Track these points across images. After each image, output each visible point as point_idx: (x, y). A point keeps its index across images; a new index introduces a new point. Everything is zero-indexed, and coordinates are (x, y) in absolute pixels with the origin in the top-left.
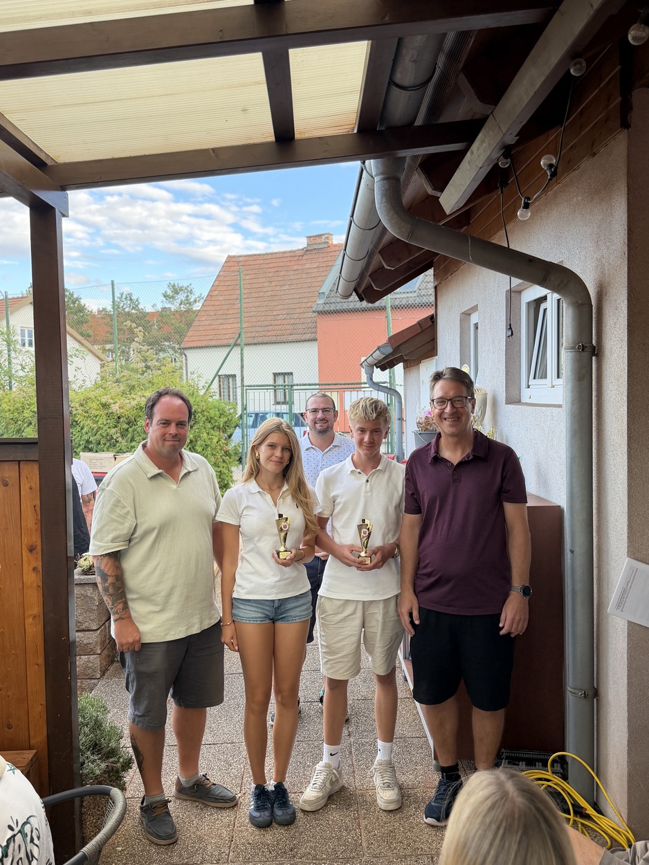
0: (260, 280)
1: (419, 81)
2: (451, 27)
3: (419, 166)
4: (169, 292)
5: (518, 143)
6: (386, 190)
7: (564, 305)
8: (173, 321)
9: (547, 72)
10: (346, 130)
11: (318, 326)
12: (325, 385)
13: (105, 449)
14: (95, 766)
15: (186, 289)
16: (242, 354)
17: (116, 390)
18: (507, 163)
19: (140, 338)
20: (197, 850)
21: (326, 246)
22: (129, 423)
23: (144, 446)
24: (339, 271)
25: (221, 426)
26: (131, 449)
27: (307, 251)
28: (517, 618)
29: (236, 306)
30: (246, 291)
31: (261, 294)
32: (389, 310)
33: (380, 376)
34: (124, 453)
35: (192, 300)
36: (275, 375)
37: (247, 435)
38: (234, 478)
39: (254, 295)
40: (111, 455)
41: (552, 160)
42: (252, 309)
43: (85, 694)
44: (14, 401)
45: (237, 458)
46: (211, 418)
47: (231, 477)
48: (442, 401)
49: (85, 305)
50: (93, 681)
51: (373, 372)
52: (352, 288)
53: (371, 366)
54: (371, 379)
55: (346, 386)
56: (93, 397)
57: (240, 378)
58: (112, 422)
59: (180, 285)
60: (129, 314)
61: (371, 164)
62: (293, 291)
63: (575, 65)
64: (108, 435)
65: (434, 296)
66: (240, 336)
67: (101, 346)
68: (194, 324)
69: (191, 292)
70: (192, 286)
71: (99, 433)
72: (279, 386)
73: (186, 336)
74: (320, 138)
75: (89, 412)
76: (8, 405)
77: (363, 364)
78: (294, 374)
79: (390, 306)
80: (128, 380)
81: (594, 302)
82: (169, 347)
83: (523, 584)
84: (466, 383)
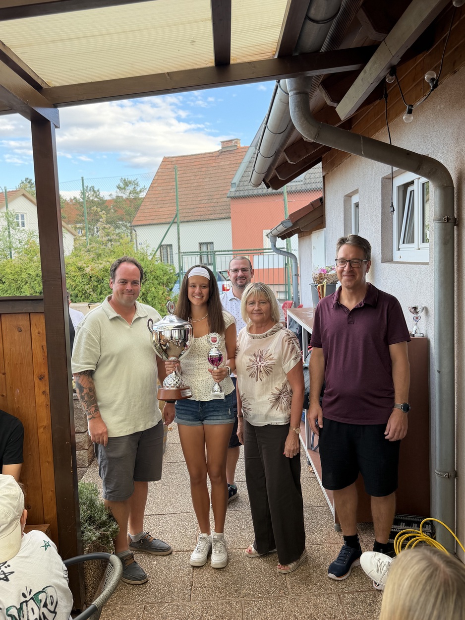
0: (188, 175)
1: (328, 16)
3: (321, 83)
4: (122, 185)
5: (400, 63)
6: (298, 101)
8: (124, 206)
10: (268, 57)
11: (231, 207)
12: (237, 251)
13: (81, 301)
14: (91, 534)
15: (134, 182)
16: (178, 230)
17: (87, 257)
18: (392, 79)
19: (103, 219)
20: (167, 592)
21: (236, 148)
22: (98, 281)
23: (109, 299)
25: (165, 282)
26: (100, 300)
27: (221, 152)
28: (399, 428)
29: (171, 194)
30: (180, 183)
31: (189, 185)
32: (286, 194)
33: (281, 243)
34: (95, 303)
35: (138, 190)
36: (201, 244)
39: (184, 186)
40: (86, 304)
41: (433, 75)
42: (184, 196)
44: (15, 266)
46: (157, 276)
48: (343, 261)
50: (83, 469)
51: (276, 241)
52: (262, 179)
53: (275, 237)
54: (275, 246)
55: (255, 252)
56: (71, 263)
57: (177, 247)
58: (86, 281)
59: (130, 179)
60: (92, 201)
62: (212, 183)
64: (83, 290)
65: (322, 183)
66: (176, 216)
67: (73, 225)
68: (140, 208)
69: (137, 184)
70: (137, 181)
71: (77, 288)
72: (203, 252)
73: (134, 217)
74: (249, 63)
75: (69, 273)
76: (10, 270)
77: (269, 235)
78: (214, 243)
79: (286, 191)
80: (95, 250)
81: (455, 185)
82: (123, 225)
83: (403, 402)
84: (364, 248)
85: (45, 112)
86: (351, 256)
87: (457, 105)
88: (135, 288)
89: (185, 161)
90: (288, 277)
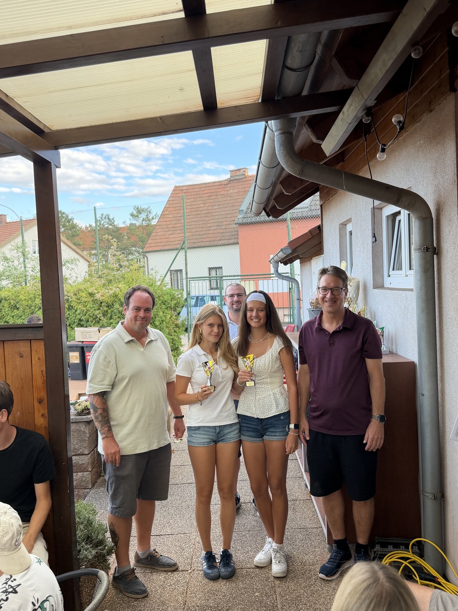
0: (198, 203)
1: (304, 65)
2: (326, 27)
3: (306, 123)
4: (135, 213)
5: (376, 105)
6: (283, 141)
7: (413, 219)
8: (138, 233)
9: (395, 57)
10: (253, 100)
11: (239, 234)
12: (245, 276)
13: (92, 325)
14: (87, 552)
15: (146, 210)
16: (186, 256)
17: (99, 283)
18: (369, 120)
19: (114, 246)
21: (243, 177)
22: (109, 306)
23: (122, 323)
24: (252, 197)
25: (173, 307)
27: (230, 181)
29: (181, 222)
30: (188, 207)
31: (199, 212)
32: (289, 221)
33: (283, 269)
34: (106, 327)
35: (151, 218)
36: (210, 269)
37: (190, 312)
38: (183, 343)
39: (194, 213)
40: (96, 329)
41: (400, 118)
42: (193, 223)
43: (80, 502)
44: (28, 293)
45: (184, 329)
46: (165, 301)
47: (180, 342)
48: (325, 289)
49: (76, 224)
50: (86, 490)
51: (278, 266)
52: (262, 208)
53: (277, 262)
54: (277, 271)
55: (260, 276)
56: (83, 288)
57: (185, 273)
58: (96, 306)
59: (143, 207)
60: (107, 229)
61: (272, 123)
62: (220, 210)
63: (415, 50)
64: (94, 315)
65: (320, 212)
66: (184, 242)
67: (88, 252)
68: (152, 235)
69: (150, 212)
70: (150, 208)
71: (88, 313)
72: (212, 277)
73: (147, 243)
74: (235, 107)
75: (81, 299)
76: (24, 296)
77: (272, 261)
78: (223, 268)
79: (289, 219)
80: (107, 276)
81: (434, 216)
82: (136, 251)
83: (380, 414)
85: (46, 154)
86: (332, 285)
89: (195, 190)
90: (293, 301)
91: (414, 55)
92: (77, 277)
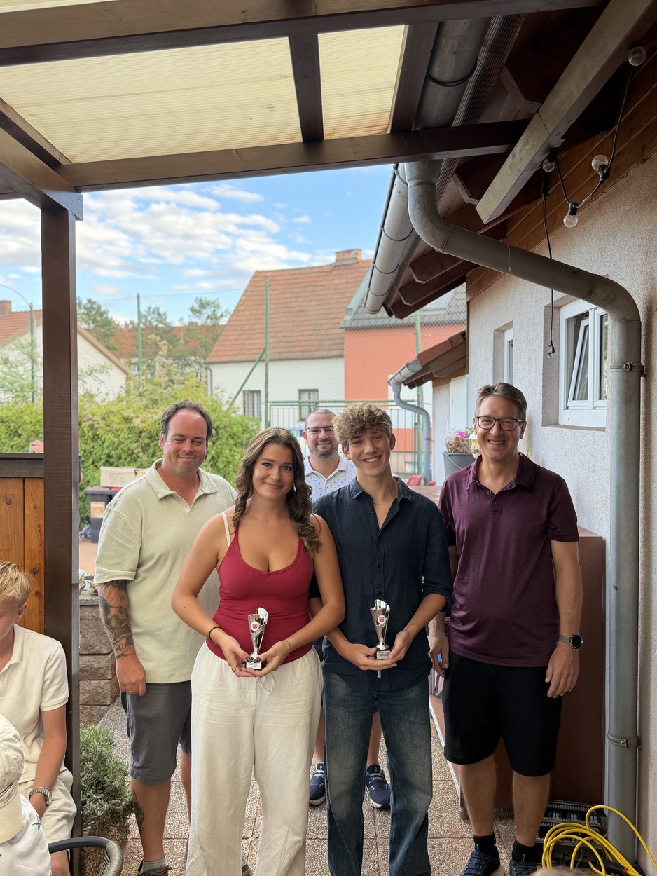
0: (287, 296)
1: (459, 76)
2: (498, 10)
3: (455, 172)
4: (196, 307)
5: (564, 147)
6: (420, 195)
7: (609, 322)
8: (199, 336)
9: (602, 63)
10: (378, 132)
11: (345, 348)
13: (126, 464)
14: (97, 806)
15: (213, 303)
16: (267, 371)
17: (139, 403)
18: (552, 167)
19: (164, 351)
21: (354, 261)
22: (151, 438)
23: (158, 465)
24: (368, 285)
27: (336, 266)
28: (566, 672)
29: (262, 321)
30: (273, 306)
31: (288, 310)
32: (418, 327)
33: (408, 394)
35: (219, 315)
36: (300, 391)
39: (281, 310)
40: (131, 469)
41: (604, 161)
42: (279, 325)
43: (90, 727)
44: (36, 413)
46: (234, 434)
48: (488, 420)
49: (112, 319)
50: (103, 707)
51: (400, 390)
52: (381, 302)
53: (399, 384)
54: (399, 397)
56: (115, 410)
57: (265, 394)
58: (133, 437)
59: (208, 299)
60: (156, 328)
61: (404, 167)
62: (320, 307)
63: (634, 53)
64: (129, 449)
65: (466, 313)
66: (265, 350)
67: (127, 360)
68: (219, 339)
69: (218, 307)
70: (219, 301)
71: (120, 447)
72: (304, 402)
73: (211, 351)
74: (351, 139)
75: (111, 426)
76: (30, 418)
77: (391, 382)
78: (319, 390)
79: (419, 322)
80: (151, 394)
81: (642, 319)
82: (195, 362)
83: (573, 633)
84: (519, 403)
85: (61, 198)
86: (500, 414)
87: (647, 206)
88: (197, 448)
89: (284, 278)
90: (419, 442)
91: (632, 61)
92: (107, 394)
